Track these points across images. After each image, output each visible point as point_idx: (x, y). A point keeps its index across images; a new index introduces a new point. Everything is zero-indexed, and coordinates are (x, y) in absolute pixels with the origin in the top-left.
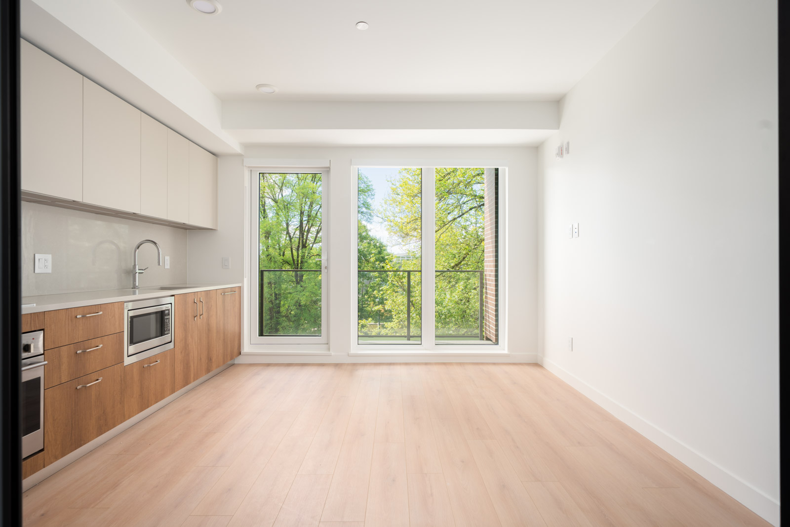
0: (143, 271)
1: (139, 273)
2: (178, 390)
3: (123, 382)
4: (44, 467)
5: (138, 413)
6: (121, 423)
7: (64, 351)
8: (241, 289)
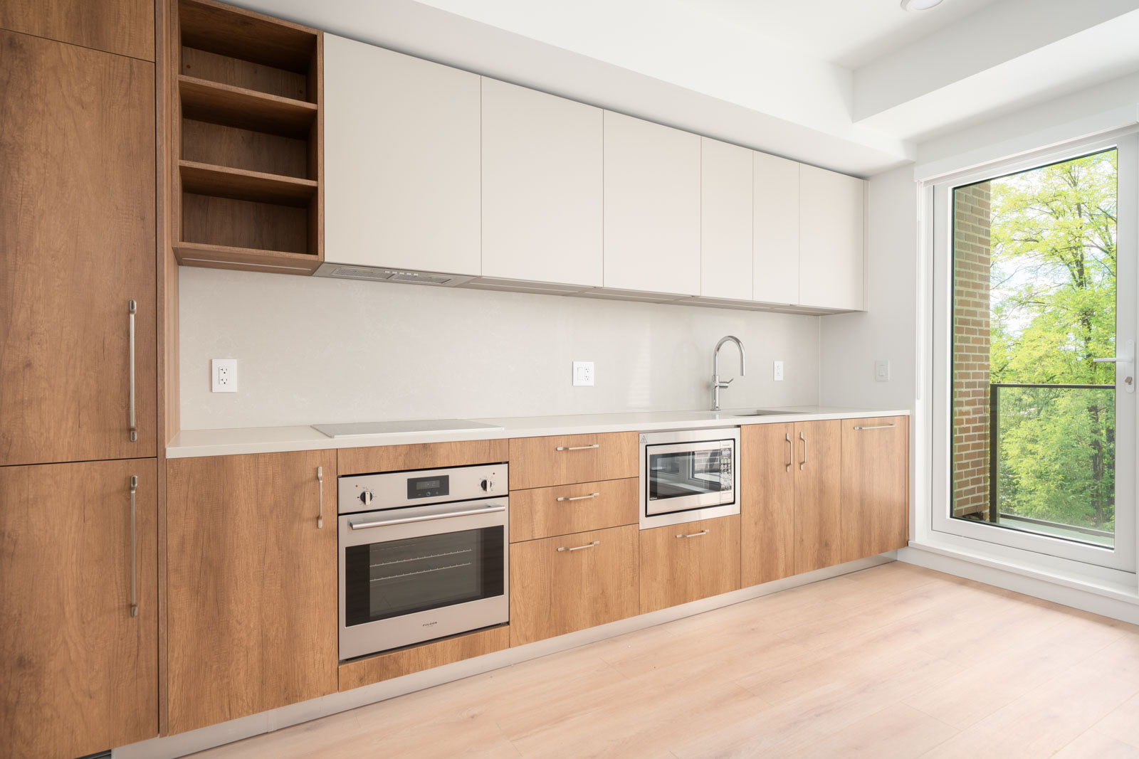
0: (727, 385)
1: (721, 387)
2: (749, 585)
3: (636, 554)
4: (510, 647)
5: (666, 608)
6: (634, 614)
7: (539, 495)
8: (907, 421)
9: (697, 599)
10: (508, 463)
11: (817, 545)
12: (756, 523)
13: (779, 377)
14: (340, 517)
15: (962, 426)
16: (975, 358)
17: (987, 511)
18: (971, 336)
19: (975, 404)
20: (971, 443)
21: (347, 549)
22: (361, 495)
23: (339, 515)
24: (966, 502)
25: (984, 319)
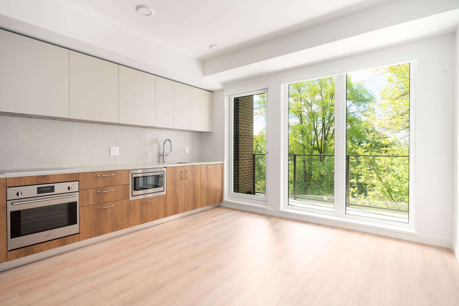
0: (168, 154)
1: (166, 155)
2: (169, 216)
3: (128, 208)
4: (79, 241)
5: (139, 224)
6: (128, 227)
7: (91, 192)
8: (222, 165)
9: (150, 221)
10: (78, 181)
11: (192, 203)
12: (171, 197)
13: (187, 151)
14: (8, 201)
15: (245, 166)
16: (249, 146)
17: (253, 191)
18: (248, 140)
19: (249, 160)
20: (248, 171)
21: (11, 212)
22: (17, 194)
23: (7, 201)
24: (246, 189)
25: (252, 135)
